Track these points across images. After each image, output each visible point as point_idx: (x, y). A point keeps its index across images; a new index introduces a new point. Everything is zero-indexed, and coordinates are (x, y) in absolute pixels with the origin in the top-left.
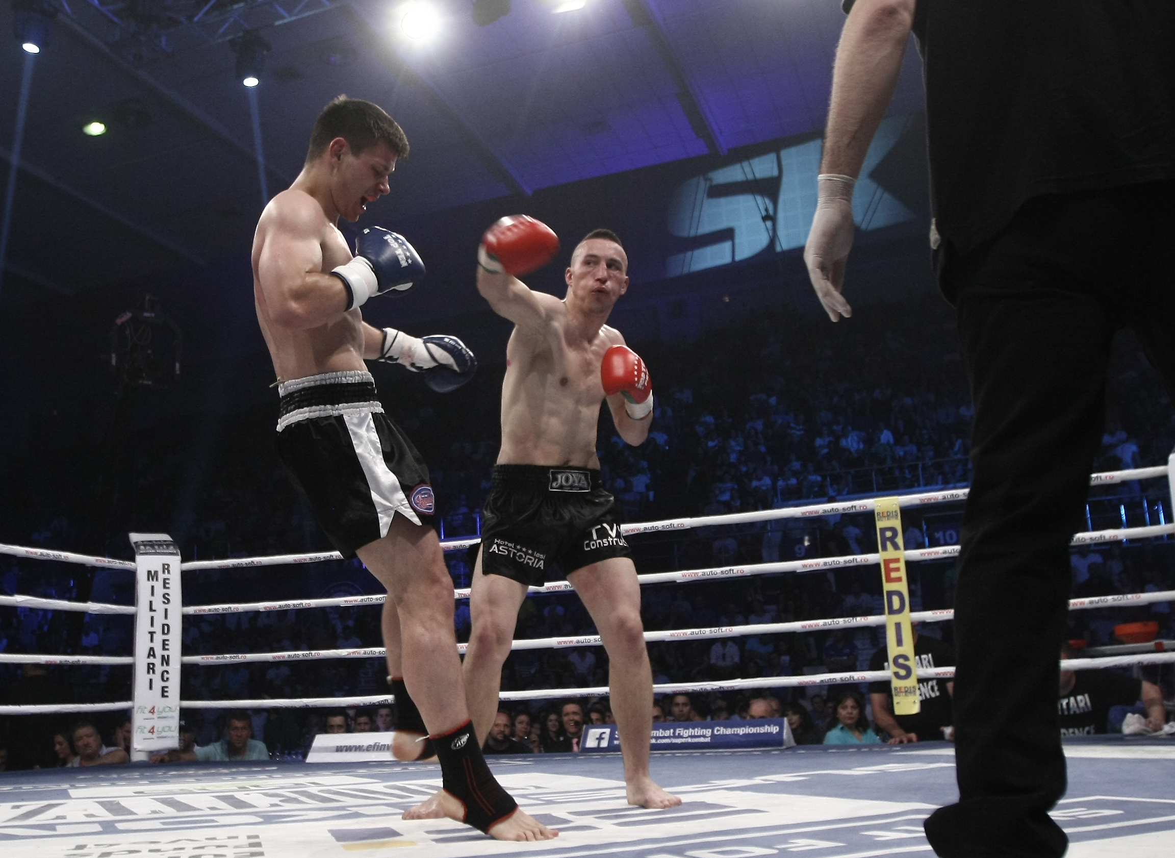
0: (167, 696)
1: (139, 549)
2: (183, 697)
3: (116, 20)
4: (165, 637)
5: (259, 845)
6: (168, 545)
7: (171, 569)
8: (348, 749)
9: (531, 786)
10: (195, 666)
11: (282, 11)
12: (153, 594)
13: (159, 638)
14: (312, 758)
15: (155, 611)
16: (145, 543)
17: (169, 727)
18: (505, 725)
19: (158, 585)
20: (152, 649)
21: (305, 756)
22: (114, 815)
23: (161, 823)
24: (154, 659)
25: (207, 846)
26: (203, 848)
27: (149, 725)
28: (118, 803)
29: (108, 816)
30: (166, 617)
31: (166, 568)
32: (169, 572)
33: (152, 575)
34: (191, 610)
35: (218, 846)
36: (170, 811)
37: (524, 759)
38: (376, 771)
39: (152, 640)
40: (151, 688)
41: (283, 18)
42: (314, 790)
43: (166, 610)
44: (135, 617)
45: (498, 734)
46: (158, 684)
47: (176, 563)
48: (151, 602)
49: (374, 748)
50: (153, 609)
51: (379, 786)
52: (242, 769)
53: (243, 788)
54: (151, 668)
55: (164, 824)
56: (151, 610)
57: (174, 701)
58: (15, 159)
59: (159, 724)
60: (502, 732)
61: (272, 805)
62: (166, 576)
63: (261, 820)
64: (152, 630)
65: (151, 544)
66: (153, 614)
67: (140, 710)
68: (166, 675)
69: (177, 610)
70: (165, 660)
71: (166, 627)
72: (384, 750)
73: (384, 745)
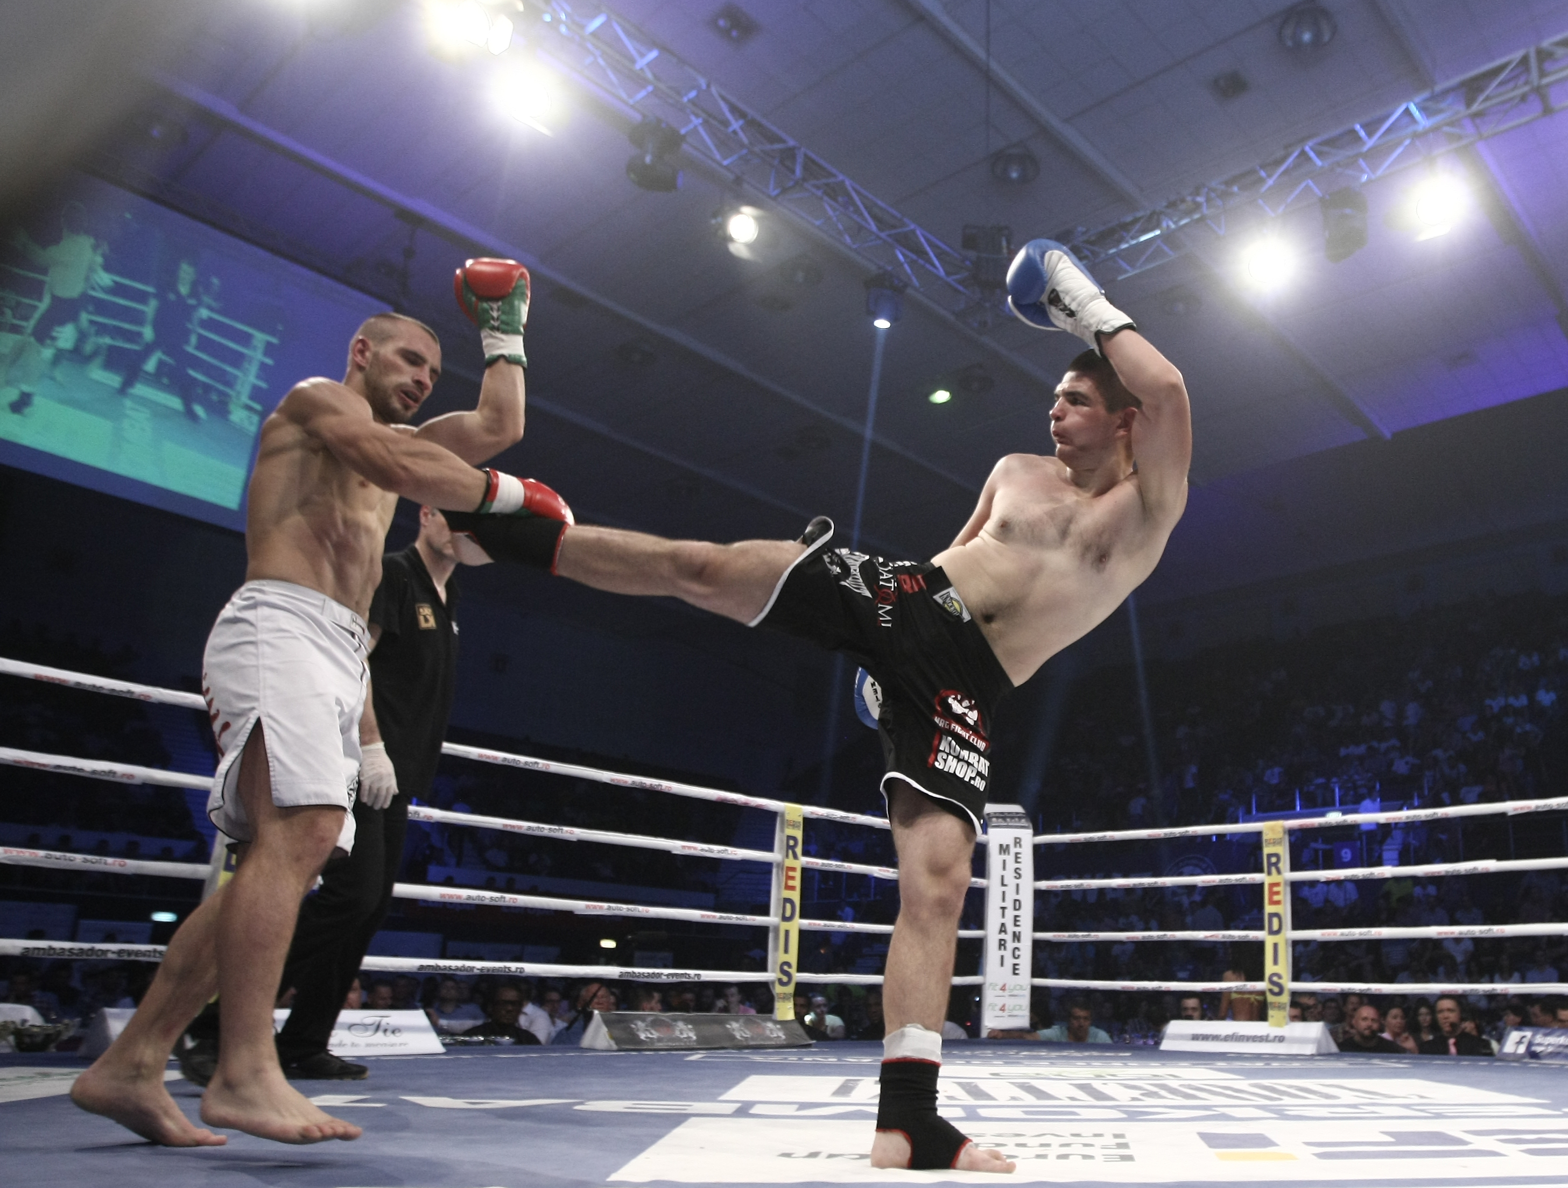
0: (1017, 974)
1: (991, 821)
2: (1035, 973)
3: (961, 288)
4: (1017, 913)
5: (1125, 1146)
6: (1020, 818)
7: (1022, 843)
8: (1205, 1038)
9: (1413, 1095)
10: (1048, 943)
11: (1124, 265)
12: (1004, 868)
13: (1010, 913)
14: (1166, 1045)
15: (1006, 885)
16: (997, 815)
17: (1021, 1006)
18: (1373, 1020)
19: (1010, 859)
20: (1003, 925)
21: (1158, 1043)
22: (976, 1099)
23: (1023, 1112)
24: (1006, 936)
25: (1073, 1144)
26: (1068, 1145)
27: (1000, 1002)
28: (976, 1086)
29: (970, 1101)
30: (1017, 892)
31: (1018, 842)
32: (1020, 846)
33: (1004, 849)
34: (1044, 885)
35: (1085, 1145)
36: (1030, 1099)
37: (1399, 1060)
38: (1238, 1064)
39: (1003, 916)
40: (1002, 964)
41: (1126, 272)
42: (1174, 1084)
43: (1018, 885)
44: (986, 892)
45: (1365, 1029)
46: (1009, 961)
47: (1028, 837)
48: (1003, 877)
49: (1232, 1038)
50: (1005, 883)
51: (1243, 1084)
52: (1095, 1053)
53: (1099, 1077)
54: (1002, 944)
55: (1026, 1113)
56: (1003, 885)
57: (1025, 979)
58: (868, 433)
59: (1010, 1002)
60: (1369, 1028)
61: (1134, 1099)
62: (1018, 850)
63: (1124, 1116)
64: (1004, 905)
65: (1003, 816)
66: (1004, 888)
67: (991, 987)
68: (1017, 953)
69: (1029, 885)
70: (1017, 937)
71: (1017, 903)
72: (1243, 1041)
73: (1243, 1036)
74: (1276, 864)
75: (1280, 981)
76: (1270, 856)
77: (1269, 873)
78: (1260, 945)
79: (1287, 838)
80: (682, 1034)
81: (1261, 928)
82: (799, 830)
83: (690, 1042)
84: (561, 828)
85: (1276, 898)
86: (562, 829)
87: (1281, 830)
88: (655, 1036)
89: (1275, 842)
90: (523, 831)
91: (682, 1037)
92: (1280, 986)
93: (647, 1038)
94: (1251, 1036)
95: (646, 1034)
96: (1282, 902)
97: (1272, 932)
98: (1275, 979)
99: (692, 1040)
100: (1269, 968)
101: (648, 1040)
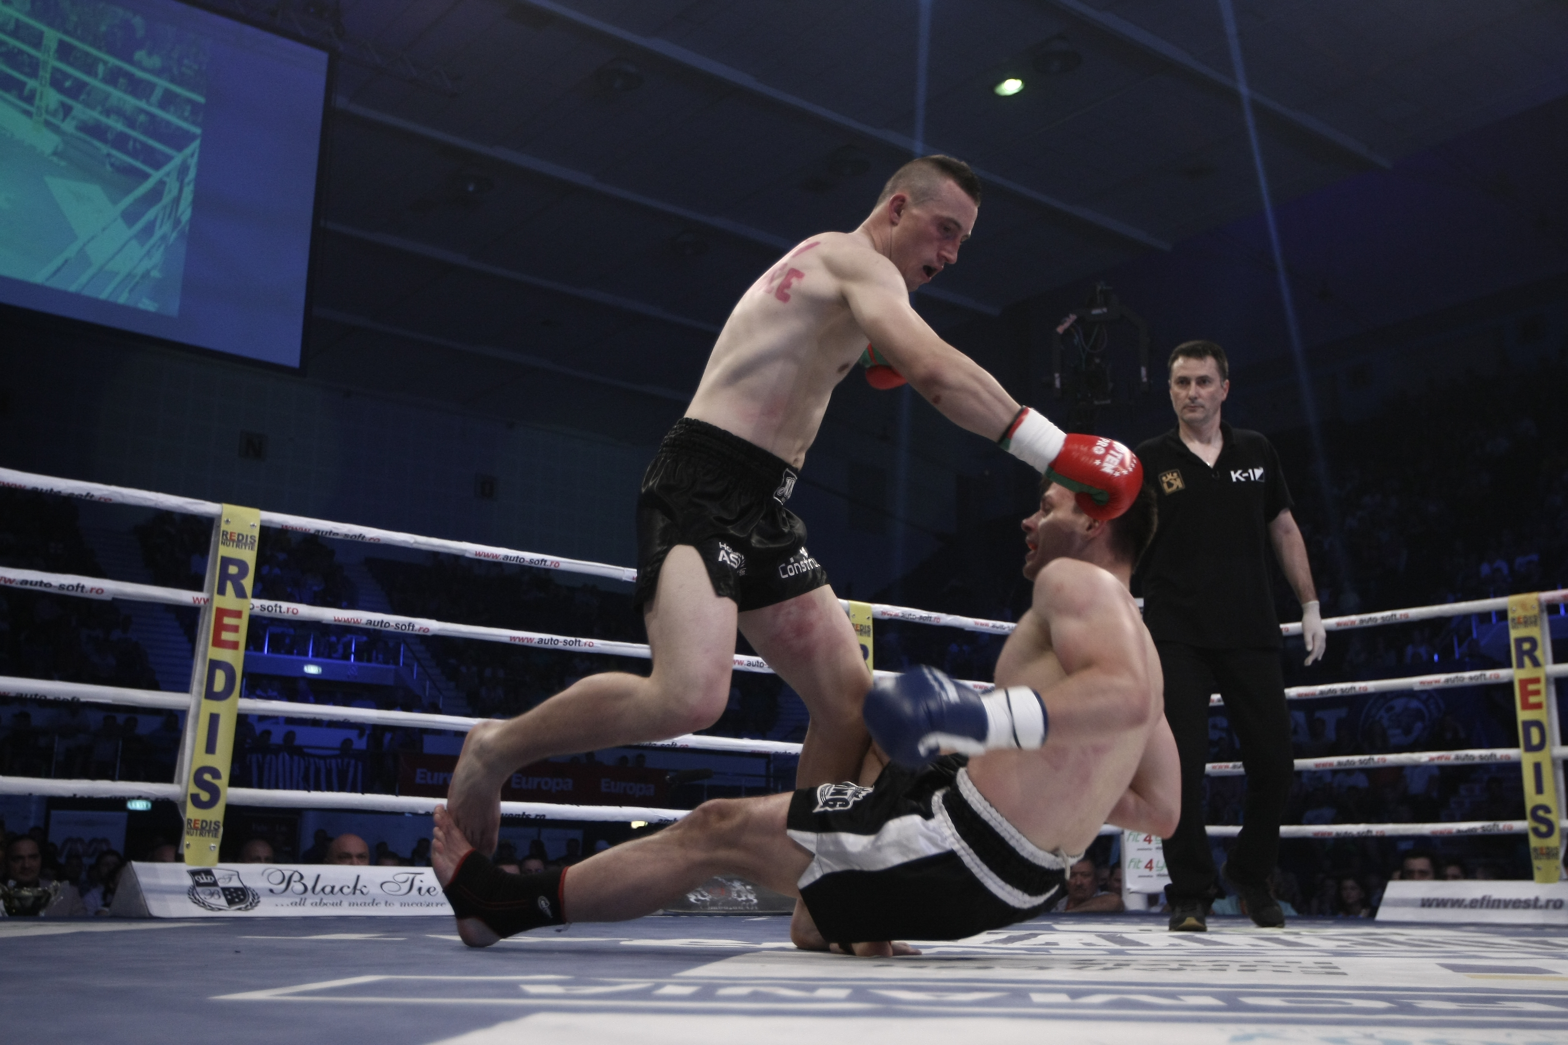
8: (1441, 903)
14: (1383, 914)
27: (1144, 857)
49: (1482, 903)
72: (1498, 907)
73: (1499, 901)
74: (1531, 653)
75: (1548, 816)
76: (1520, 641)
77: (1521, 665)
78: (1515, 767)
79: (1545, 617)
80: (740, 896)
81: (1515, 744)
82: (869, 636)
83: (750, 906)
84: (578, 639)
85: (1533, 700)
86: (579, 641)
87: (1536, 604)
88: (707, 899)
89: (1527, 622)
90: (534, 644)
91: (740, 899)
92: (1550, 825)
93: (697, 900)
94: (1510, 901)
95: (696, 896)
96: (1544, 704)
97: (1530, 748)
98: (1541, 813)
99: (752, 903)
100: (1531, 798)
101: (699, 903)
